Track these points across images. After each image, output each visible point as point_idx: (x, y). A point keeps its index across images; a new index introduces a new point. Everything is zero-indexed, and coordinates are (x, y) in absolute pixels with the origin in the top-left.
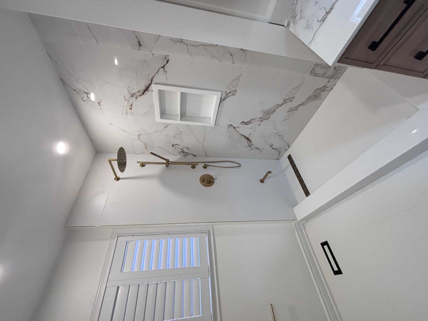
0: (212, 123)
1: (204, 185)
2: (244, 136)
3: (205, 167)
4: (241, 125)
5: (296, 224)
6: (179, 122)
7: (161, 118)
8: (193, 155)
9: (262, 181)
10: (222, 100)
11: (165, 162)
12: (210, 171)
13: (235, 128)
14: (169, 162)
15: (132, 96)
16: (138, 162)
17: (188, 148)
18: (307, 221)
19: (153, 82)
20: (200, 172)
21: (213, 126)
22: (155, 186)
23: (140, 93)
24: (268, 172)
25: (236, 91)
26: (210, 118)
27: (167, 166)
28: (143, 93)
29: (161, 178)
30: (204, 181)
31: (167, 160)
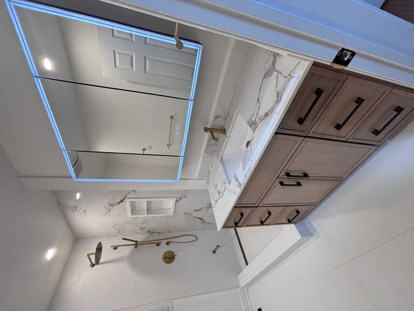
0: (171, 213)
1: (166, 263)
2: (198, 218)
3: (168, 244)
4: (193, 212)
5: (241, 290)
6: (146, 216)
7: (132, 215)
8: (158, 233)
9: (214, 252)
10: (177, 201)
11: (134, 243)
12: (172, 248)
13: (189, 214)
14: (138, 243)
15: (111, 205)
16: (111, 246)
17: (154, 229)
18: (249, 287)
19: (126, 197)
20: (164, 248)
21: (173, 215)
22: (124, 266)
23: (116, 204)
24: (217, 246)
25: (187, 196)
26: (170, 209)
27: (136, 247)
28: (119, 203)
29: (131, 260)
30: (166, 258)
31: (136, 242)
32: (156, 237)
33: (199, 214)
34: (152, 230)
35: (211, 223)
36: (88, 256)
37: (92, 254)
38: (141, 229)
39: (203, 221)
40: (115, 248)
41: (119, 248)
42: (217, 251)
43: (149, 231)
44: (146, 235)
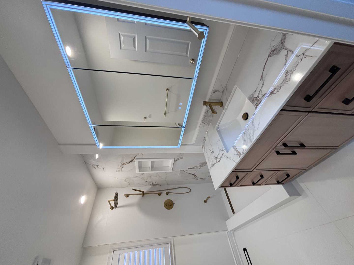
0: (170, 170)
1: (167, 209)
2: (191, 174)
3: (167, 194)
4: (188, 170)
5: (228, 233)
6: (150, 172)
7: (139, 171)
8: (159, 185)
9: (205, 202)
10: (175, 161)
11: (141, 193)
12: (171, 197)
13: (185, 171)
14: (144, 193)
15: (123, 164)
16: (124, 195)
17: (156, 182)
18: (235, 231)
19: (135, 158)
20: (164, 198)
21: (171, 171)
22: (135, 210)
23: (127, 163)
24: (208, 197)
25: (183, 157)
26: (169, 167)
27: (143, 196)
28: (129, 163)
29: (140, 205)
30: (166, 205)
31: (143, 192)
32: (158, 188)
33: (193, 172)
34: (155, 183)
35: (202, 179)
36: (109, 202)
37: (112, 200)
38: (146, 182)
39: (195, 176)
40: (127, 196)
41: (130, 196)
42: (208, 201)
43: (153, 184)
44: (150, 186)
